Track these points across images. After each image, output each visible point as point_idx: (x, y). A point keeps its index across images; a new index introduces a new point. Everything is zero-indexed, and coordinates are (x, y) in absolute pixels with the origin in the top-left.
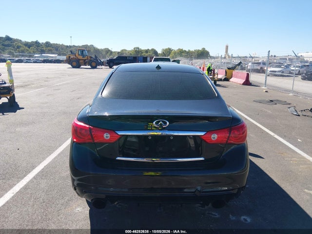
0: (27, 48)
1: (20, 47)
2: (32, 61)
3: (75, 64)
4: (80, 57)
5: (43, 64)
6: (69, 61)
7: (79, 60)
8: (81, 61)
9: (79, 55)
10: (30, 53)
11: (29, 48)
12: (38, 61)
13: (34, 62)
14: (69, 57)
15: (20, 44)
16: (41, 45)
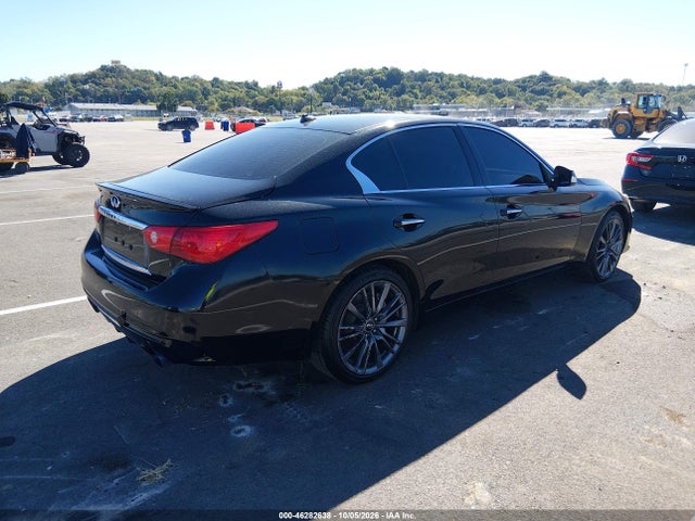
0: (578, 96)
1: (565, 93)
2: (568, 124)
3: (621, 129)
4: (639, 113)
5: (588, 129)
6: (612, 122)
7: (635, 118)
8: (637, 122)
9: (637, 107)
10: (582, 106)
11: (583, 95)
12: (579, 124)
13: (571, 126)
14: (615, 112)
15: (565, 88)
16: (611, 88)
